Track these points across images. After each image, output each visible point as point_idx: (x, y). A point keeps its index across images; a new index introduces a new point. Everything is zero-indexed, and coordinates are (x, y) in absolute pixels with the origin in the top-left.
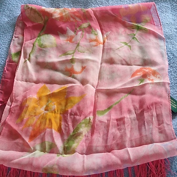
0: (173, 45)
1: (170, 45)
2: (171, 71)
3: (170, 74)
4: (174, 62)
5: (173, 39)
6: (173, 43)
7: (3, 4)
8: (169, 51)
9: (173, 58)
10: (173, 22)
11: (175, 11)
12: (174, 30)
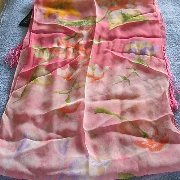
0: (176, 28)
1: (173, 28)
2: (177, 48)
3: (177, 50)
4: (179, 41)
5: (176, 23)
6: (176, 27)
7: (16, 3)
8: (173, 33)
9: (177, 38)
10: (174, 11)
11: (174, 2)
12: (176, 16)
